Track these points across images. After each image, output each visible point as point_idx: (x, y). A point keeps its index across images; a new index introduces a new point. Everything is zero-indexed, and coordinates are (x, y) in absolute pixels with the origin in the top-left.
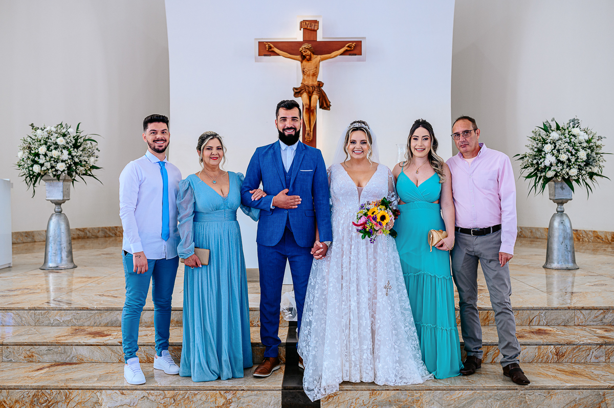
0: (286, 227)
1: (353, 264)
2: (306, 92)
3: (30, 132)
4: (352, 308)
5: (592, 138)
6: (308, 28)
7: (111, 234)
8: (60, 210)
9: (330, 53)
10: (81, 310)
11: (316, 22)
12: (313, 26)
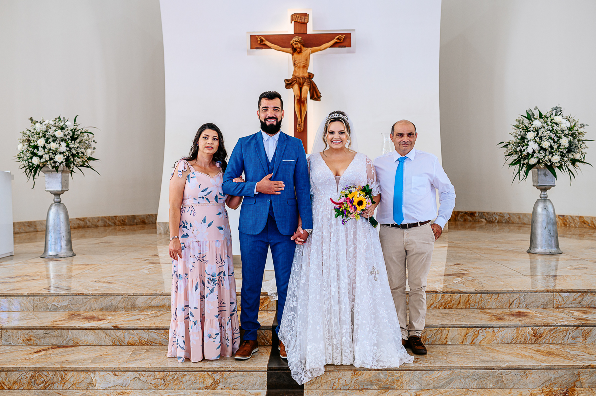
0: (269, 215)
1: (333, 251)
2: (297, 84)
3: (30, 125)
4: (333, 294)
5: (574, 126)
6: (299, 21)
7: (110, 223)
8: (59, 200)
9: (320, 46)
10: (77, 295)
11: (306, 15)
12: (304, 19)
